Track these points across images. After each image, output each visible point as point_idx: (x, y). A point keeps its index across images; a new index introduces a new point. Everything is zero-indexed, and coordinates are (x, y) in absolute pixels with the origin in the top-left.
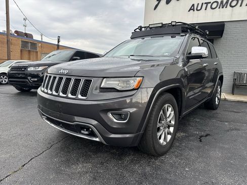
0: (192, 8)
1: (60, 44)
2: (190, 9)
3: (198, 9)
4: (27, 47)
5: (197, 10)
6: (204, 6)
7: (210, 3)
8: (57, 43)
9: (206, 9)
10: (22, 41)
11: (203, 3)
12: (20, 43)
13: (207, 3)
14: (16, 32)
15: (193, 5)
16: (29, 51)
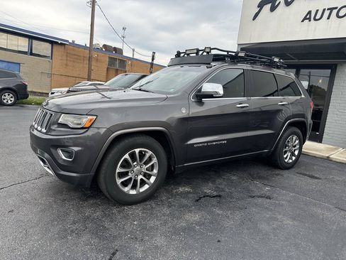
0: (308, 17)
1: (155, 62)
2: (305, 19)
3: (317, 18)
4: (114, 65)
5: (315, 19)
6: (327, 13)
7: (336, 8)
8: (151, 61)
9: (328, 18)
10: (109, 57)
11: (324, 10)
12: (108, 60)
13: (331, 9)
14: (105, 46)
15: (310, 13)
16: (117, 70)
